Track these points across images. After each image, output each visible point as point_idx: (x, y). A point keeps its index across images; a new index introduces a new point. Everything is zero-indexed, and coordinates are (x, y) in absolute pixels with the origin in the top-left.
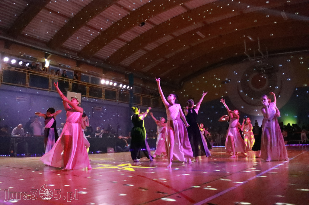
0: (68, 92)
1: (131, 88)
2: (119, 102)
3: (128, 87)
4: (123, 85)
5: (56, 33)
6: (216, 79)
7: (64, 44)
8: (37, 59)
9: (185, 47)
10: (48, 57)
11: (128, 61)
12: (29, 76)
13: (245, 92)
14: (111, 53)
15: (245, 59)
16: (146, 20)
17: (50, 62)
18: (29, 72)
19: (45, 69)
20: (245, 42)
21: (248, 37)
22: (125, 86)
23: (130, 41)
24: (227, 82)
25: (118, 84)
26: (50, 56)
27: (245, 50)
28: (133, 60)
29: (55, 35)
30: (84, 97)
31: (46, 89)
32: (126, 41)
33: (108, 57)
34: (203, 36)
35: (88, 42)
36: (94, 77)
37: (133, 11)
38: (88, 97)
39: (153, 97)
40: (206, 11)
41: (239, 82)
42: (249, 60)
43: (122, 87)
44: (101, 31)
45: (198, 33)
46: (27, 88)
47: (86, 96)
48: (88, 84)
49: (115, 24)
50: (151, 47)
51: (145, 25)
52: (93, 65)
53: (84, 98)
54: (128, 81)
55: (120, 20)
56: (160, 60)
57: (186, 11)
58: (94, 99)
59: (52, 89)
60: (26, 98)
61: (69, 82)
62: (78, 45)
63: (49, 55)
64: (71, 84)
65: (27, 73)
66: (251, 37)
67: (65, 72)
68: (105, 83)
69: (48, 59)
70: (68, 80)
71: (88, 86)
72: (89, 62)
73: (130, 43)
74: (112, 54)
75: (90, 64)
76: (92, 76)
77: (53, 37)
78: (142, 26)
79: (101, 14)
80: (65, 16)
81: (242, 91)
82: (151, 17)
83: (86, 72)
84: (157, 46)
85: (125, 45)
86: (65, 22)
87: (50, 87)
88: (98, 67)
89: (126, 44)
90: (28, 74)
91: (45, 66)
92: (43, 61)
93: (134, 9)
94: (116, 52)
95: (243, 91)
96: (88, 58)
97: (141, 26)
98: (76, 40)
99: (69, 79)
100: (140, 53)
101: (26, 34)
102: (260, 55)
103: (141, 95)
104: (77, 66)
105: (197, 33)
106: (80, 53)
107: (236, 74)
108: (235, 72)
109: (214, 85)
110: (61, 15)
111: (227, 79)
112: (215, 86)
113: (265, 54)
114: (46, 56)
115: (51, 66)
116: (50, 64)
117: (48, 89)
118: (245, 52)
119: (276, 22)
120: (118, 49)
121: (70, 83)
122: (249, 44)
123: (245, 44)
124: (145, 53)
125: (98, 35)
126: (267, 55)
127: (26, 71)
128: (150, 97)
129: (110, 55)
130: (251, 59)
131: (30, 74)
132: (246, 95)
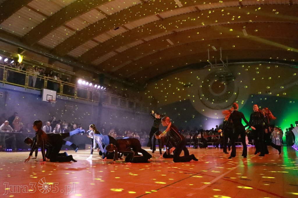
0: (44, 90)
1: (105, 89)
3: (102, 88)
4: (98, 86)
6: (180, 82)
7: (39, 42)
8: (10, 54)
10: (22, 53)
11: (99, 61)
12: (7, 72)
13: (206, 96)
14: (82, 52)
15: (207, 66)
16: (122, 25)
17: (24, 58)
18: (6, 68)
20: (208, 51)
21: (212, 47)
22: (99, 87)
24: (190, 86)
26: (24, 52)
27: (209, 58)
28: (103, 60)
29: (30, 32)
30: (58, 94)
32: (99, 42)
33: (80, 56)
34: (172, 43)
36: (65, 75)
37: (109, 15)
38: (62, 95)
39: (120, 97)
40: (178, 21)
41: (201, 86)
43: (97, 87)
44: (77, 32)
46: (4, 84)
47: (60, 94)
49: (91, 26)
51: (119, 29)
52: (66, 64)
53: (58, 96)
54: (97, 81)
57: (158, 19)
58: (68, 98)
59: (28, 86)
60: (2, 93)
61: (44, 79)
62: (52, 43)
63: (22, 50)
65: (4, 68)
66: (216, 48)
68: (82, 83)
69: (21, 55)
71: (62, 84)
72: (62, 60)
73: (101, 44)
74: (84, 53)
75: (63, 62)
78: (117, 30)
80: (43, 15)
82: (127, 23)
84: (127, 49)
86: (43, 20)
88: (70, 65)
89: (98, 45)
91: (18, 61)
92: (16, 56)
93: (111, 14)
94: (87, 52)
95: (204, 95)
96: (62, 57)
97: (115, 30)
100: (112, 54)
102: (222, 63)
103: (110, 95)
104: (49, 63)
105: (167, 40)
106: (52, 51)
107: (199, 79)
109: (178, 89)
110: (39, 12)
111: (190, 83)
113: (225, 62)
114: (19, 52)
116: (23, 60)
118: (208, 60)
119: (238, 37)
120: (90, 49)
122: (212, 53)
123: (209, 53)
124: (115, 55)
125: (73, 34)
126: (227, 64)
127: (3, 67)
128: (117, 97)
129: (81, 54)
130: (212, 67)
131: (8, 70)
132: (207, 99)
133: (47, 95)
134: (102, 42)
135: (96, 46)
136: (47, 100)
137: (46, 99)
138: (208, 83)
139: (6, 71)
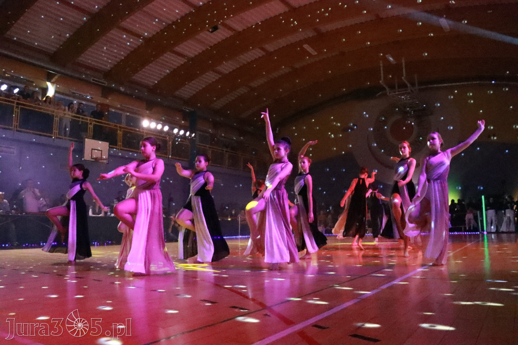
0: (86, 139)
1: (193, 135)
2: (171, 158)
3: (188, 134)
4: (179, 131)
5: (68, 39)
6: (334, 123)
7: (80, 58)
8: (33, 82)
9: (284, 70)
10: (53, 80)
11: (188, 90)
12: (19, 111)
13: (380, 146)
14: (159, 76)
15: (381, 93)
16: (221, 23)
17: (56, 87)
18: (18, 104)
19: (48, 100)
20: (381, 65)
21: (387, 56)
22: (182, 132)
23: (193, 56)
24: (352, 129)
25: (172, 129)
26: (56, 77)
27: (382, 78)
29: (65, 42)
30: (114, 148)
31: (48, 134)
32: (187, 56)
33: (156, 82)
34: (314, 53)
35: (122, 55)
36: (131, 115)
37: (198, 6)
38: (121, 149)
39: (228, 152)
40: (320, 11)
41: (372, 129)
42: (388, 94)
43: (178, 133)
44: (144, 38)
45: (306, 46)
46: (15, 132)
47: (117, 147)
48: (120, 127)
49: (169, 27)
50: (227, 67)
51: (218, 30)
52: (130, 96)
53: (114, 151)
54: (188, 124)
55: (177, 20)
56: (243, 90)
57: (287, 10)
58: (131, 154)
59: (59, 135)
60: (14, 148)
61: (87, 123)
62: (106, 61)
63: (55, 75)
64: (91, 126)
65: (15, 105)
66: (393, 57)
67: (82, 105)
68: (149, 127)
69: (53, 83)
70: (87, 119)
71: (120, 130)
72: (122, 89)
73: (192, 59)
74: (162, 77)
75: (125, 94)
76: (128, 114)
77: (61, 46)
78: (214, 32)
79: (145, 9)
80: (83, 11)
81: (375, 145)
82: (228, 17)
83: (119, 106)
84: (238, 67)
85: (185, 63)
86: (84, 21)
87: (56, 131)
88: (139, 98)
89: (186, 61)
90: (17, 107)
91: (48, 94)
92: (45, 87)
93: (201, 3)
94: (168, 74)
95: (377, 144)
96: (122, 84)
97: (212, 32)
98: (103, 52)
99: (89, 118)
100: (210, 77)
101: (15, 39)
102: (406, 86)
103: (210, 148)
104: (102, 97)
105: (304, 46)
106: (108, 75)
107: (367, 116)
108: (365, 113)
110: (76, 7)
111: (352, 124)
112: (332, 135)
113: (413, 84)
114: (49, 78)
115: (57, 95)
116: (56, 92)
117: (52, 133)
118: (381, 82)
119: (432, 35)
120: (172, 70)
121: (91, 124)
122: (389, 68)
123: (382, 68)
124: (217, 78)
125: (139, 44)
126: (417, 87)
127: (13, 102)
128: (223, 151)
129: (159, 79)
130: (390, 93)
131: (21, 108)
132: (383, 151)
133: (92, 149)
134: (192, 55)
135: (183, 63)
136: (92, 158)
137: (90, 155)
138: (385, 123)
139: (16, 110)
